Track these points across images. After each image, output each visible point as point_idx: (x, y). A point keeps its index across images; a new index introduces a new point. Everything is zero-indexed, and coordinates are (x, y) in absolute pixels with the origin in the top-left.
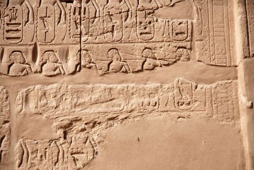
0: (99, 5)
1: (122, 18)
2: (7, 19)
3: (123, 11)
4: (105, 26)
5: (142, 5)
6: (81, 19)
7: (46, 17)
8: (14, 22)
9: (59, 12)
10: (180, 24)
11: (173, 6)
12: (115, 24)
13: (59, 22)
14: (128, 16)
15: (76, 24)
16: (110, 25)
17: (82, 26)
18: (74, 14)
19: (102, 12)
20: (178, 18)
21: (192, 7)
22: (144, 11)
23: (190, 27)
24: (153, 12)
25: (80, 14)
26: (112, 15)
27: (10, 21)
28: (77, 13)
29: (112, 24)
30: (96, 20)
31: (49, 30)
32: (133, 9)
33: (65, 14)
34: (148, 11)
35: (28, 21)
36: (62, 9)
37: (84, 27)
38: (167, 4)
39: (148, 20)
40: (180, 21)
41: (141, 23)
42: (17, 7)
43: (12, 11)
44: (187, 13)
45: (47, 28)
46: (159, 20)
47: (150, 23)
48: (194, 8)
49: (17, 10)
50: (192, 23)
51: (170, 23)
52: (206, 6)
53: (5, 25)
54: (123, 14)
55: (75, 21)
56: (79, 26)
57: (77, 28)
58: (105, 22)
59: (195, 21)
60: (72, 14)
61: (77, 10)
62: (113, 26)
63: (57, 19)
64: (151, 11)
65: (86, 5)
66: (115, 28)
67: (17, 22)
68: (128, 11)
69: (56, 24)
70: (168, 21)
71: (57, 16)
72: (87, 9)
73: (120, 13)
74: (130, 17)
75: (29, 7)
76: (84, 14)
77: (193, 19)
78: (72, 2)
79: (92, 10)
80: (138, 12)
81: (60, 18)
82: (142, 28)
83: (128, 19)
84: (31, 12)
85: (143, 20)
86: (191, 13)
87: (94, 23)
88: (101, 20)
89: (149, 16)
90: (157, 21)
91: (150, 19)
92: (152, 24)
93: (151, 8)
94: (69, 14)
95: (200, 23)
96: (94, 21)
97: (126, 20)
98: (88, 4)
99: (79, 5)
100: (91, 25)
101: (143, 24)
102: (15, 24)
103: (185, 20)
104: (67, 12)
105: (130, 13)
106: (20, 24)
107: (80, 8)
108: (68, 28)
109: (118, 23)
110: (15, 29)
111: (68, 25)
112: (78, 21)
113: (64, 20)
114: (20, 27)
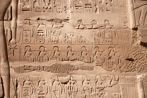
0: (79, 86)
1: (89, 92)
2: (38, 92)
3: (90, 88)
4: (82, 95)
5: (98, 86)
6: (71, 92)
7: (56, 91)
8: (42, 93)
9: (61, 89)
10: (115, 95)
11: (111, 87)
12: (87, 95)
13: (62, 93)
14: (92, 91)
15: (69, 94)
16: (84, 95)
17: (72, 95)
18: (68, 89)
19: (80, 89)
20: (114, 92)
21: (119, 87)
22: (99, 89)
23: (119, 96)
24: (103, 89)
25: (71, 89)
26: (85, 90)
27: (40, 92)
28: (69, 89)
29: (85, 95)
30: (78, 92)
31: (57, 97)
32: (94, 87)
33: (64, 89)
34: (101, 89)
35: (48, 93)
36: (62, 87)
37: (73, 96)
38: (109, 86)
39: (101, 93)
40: (115, 93)
41: (98, 94)
42: (43, 86)
43: (40, 88)
44: (118, 90)
45: (56, 96)
46: (106, 93)
47: (102, 94)
48: (121, 88)
49: (42, 87)
50: (120, 95)
51: (111, 95)
52: (126, 87)
53: (38, 95)
54: (90, 90)
55: (69, 93)
56: (70, 95)
57: (70, 96)
58: (82, 93)
59: (121, 94)
60: (67, 89)
61: (69, 88)
62: (86, 95)
63: (61, 92)
64: (102, 89)
65: (73, 85)
66: (86, 96)
67: (43, 93)
68: (92, 88)
69: (60, 94)
70: (110, 94)
71: (61, 90)
72: (74, 87)
73: (89, 89)
74: (93, 91)
75: (48, 86)
76: (73, 89)
77: (120, 93)
78: (67, 84)
79: (76, 88)
80: (96, 89)
81: (62, 91)
82: (99, 96)
83: (92, 92)
84: (49, 88)
85: (99, 93)
86: (120, 90)
87: (77, 94)
88: (80, 93)
89: (101, 91)
90: (105, 93)
91: (102, 93)
92: (103, 95)
93: (102, 87)
94: (66, 90)
95: (124, 95)
96: (77, 93)
97: (91, 93)
98: (74, 85)
99: (70, 85)
100: (76, 95)
101: (99, 95)
102: (42, 94)
103: (117, 93)
104: (65, 88)
105: (93, 89)
106: (44, 94)
107: (71, 87)
108: (66, 96)
109: (88, 94)
110: (42, 96)
111: (66, 95)
112: (70, 93)
113: (64, 92)
114: (44, 95)
